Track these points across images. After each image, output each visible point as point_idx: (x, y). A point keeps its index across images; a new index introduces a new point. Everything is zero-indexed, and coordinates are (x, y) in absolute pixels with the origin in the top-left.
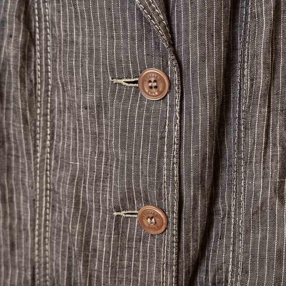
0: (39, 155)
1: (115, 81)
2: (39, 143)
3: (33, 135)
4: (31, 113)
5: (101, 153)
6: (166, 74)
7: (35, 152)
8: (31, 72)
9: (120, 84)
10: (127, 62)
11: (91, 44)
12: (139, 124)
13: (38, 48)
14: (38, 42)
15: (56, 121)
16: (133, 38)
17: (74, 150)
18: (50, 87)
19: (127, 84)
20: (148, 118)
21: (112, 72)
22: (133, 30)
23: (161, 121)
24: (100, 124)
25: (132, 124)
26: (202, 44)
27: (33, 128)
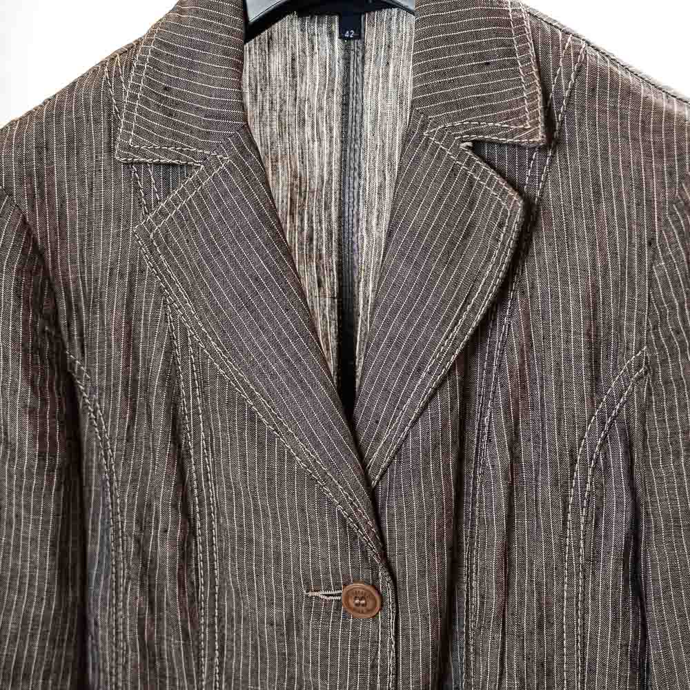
0: (204, 676)
1: (310, 594)
2: (205, 661)
3: (196, 652)
4: (193, 625)
5: (291, 678)
6: (377, 589)
7: (199, 673)
8: (191, 571)
9: (317, 597)
10: (327, 573)
11: (277, 547)
12: (344, 650)
13: (199, 539)
14: (199, 532)
15: (226, 632)
16: (334, 548)
17: (254, 671)
18: (217, 588)
19: (326, 598)
20: (355, 642)
21: (307, 583)
22: (334, 538)
23: (372, 646)
24: (290, 643)
25: (335, 649)
26: (421, 557)
27: (196, 643)
